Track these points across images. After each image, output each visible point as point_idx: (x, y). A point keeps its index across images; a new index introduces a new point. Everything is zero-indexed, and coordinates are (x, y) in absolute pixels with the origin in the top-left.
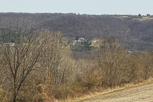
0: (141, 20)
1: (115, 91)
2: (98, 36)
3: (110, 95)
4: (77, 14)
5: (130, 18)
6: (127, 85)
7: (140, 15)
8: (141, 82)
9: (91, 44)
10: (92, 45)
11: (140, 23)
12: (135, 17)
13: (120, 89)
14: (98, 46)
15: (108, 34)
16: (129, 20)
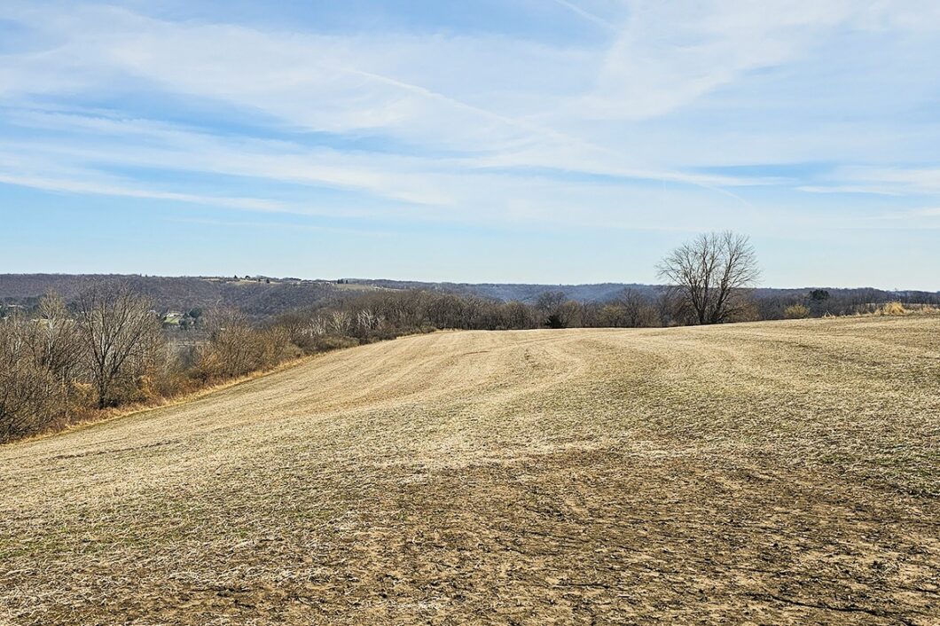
0: (238, 284)
1: (241, 383)
2: (176, 308)
3: (238, 388)
4: (143, 275)
5: (222, 280)
6: (255, 374)
7: (236, 277)
8: (272, 369)
9: (165, 318)
10: (168, 320)
11: (235, 288)
12: (229, 279)
13: (246, 379)
14: (177, 321)
15: (190, 305)
16: (222, 285)
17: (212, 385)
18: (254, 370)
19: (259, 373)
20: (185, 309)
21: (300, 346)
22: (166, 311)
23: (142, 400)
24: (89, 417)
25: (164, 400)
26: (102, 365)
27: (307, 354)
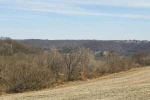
7: (126, 40)
9: (103, 53)
11: (126, 44)
14: (107, 54)
17: (105, 75)
18: (121, 71)
19: (122, 72)
20: (110, 51)
21: (140, 64)
22: (104, 51)
23: (81, 79)
24: (63, 84)
25: (88, 80)
26: (69, 69)
27: (141, 66)
